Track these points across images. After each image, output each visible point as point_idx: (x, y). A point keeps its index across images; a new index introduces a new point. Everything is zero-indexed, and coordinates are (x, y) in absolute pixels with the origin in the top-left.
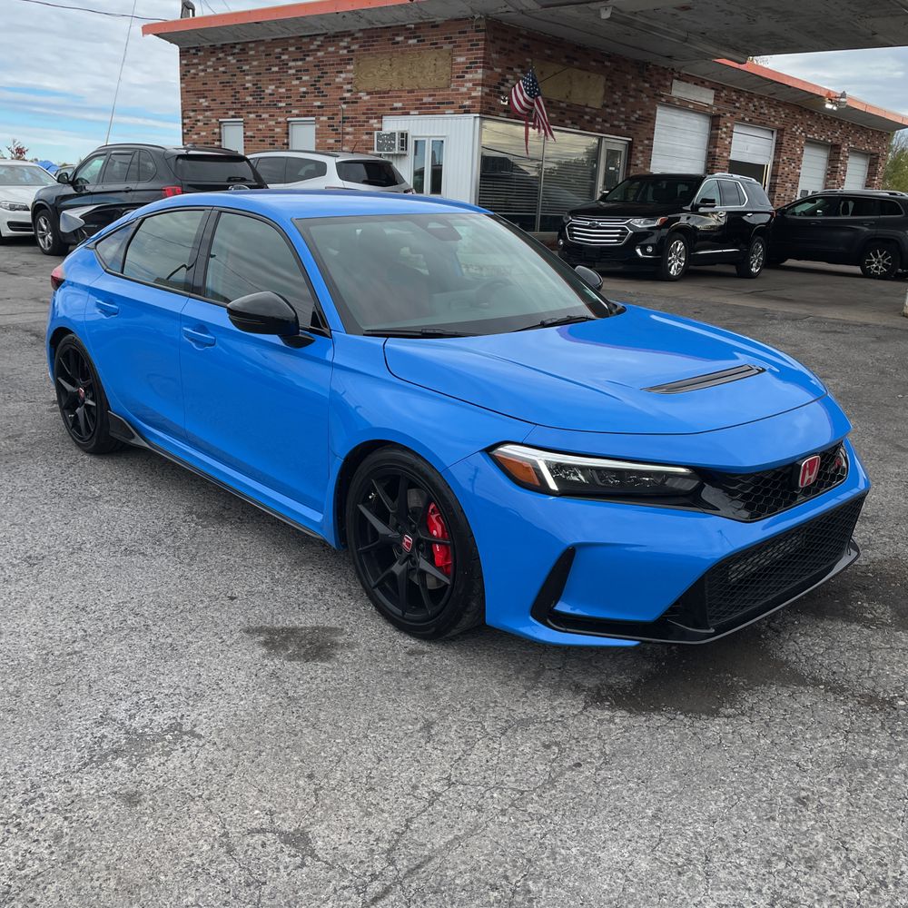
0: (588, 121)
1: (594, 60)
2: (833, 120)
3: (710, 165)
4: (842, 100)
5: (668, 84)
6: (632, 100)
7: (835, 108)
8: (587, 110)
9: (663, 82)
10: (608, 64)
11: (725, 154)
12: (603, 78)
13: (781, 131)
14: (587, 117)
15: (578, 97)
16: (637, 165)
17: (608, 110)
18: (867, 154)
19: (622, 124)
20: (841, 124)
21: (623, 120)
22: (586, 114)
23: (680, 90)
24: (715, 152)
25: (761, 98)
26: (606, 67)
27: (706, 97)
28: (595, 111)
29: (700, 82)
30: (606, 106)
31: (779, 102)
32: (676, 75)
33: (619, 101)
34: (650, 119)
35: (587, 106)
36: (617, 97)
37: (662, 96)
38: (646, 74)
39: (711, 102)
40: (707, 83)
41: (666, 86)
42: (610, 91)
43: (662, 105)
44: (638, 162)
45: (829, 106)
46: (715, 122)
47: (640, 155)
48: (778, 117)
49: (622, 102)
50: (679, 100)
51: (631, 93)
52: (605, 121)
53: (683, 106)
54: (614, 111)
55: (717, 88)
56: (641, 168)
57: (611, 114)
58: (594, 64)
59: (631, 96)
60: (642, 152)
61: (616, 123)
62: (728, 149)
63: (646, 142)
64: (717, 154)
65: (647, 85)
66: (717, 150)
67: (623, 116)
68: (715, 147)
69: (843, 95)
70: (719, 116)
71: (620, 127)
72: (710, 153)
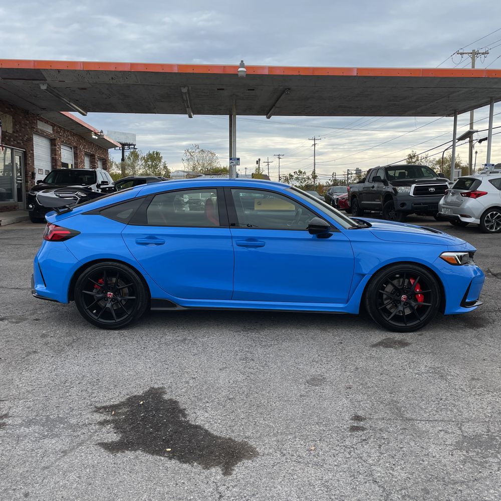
0: (8, 140)
1: (7, 108)
2: (92, 143)
3: (54, 164)
4: (101, 134)
5: (36, 122)
6: (23, 129)
7: (97, 138)
8: (7, 134)
9: (33, 121)
10: (12, 110)
11: (59, 159)
12: (11, 117)
13: (76, 148)
14: (7, 138)
16: (29, 164)
17: (15, 135)
18: (101, 160)
19: (21, 142)
20: (94, 145)
21: (21, 140)
22: (7, 136)
23: (41, 126)
24: (55, 158)
25: (68, 131)
26: (12, 111)
27: (49, 130)
28: (9, 135)
29: (47, 122)
30: (14, 132)
31: (74, 133)
32: (38, 118)
33: (18, 130)
34: (31, 140)
35: (6, 132)
36: (17, 127)
37: (34, 128)
38: (27, 116)
39: (52, 132)
40: (49, 123)
41: (35, 123)
42: (15, 124)
43: (34, 133)
44: (30, 162)
45: (94, 137)
46: (53, 143)
47: (30, 158)
48: (74, 141)
49: (20, 130)
50: (41, 130)
51: (23, 126)
52: (14, 140)
53: (42, 134)
54: (17, 135)
55: (53, 125)
57: (16, 137)
58: (6, 109)
59: (22, 127)
60: (30, 157)
61: (19, 141)
62: (60, 156)
63: (31, 152)
65: (28, 122)
67: (21, 138)
68: (56, 155)
69: (102, 132)
70: (55, 140)
71: (20, 143)
72: (52, 158)
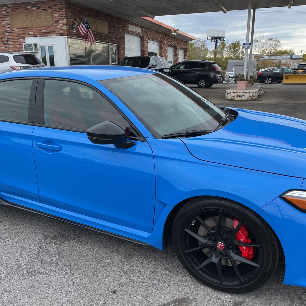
0: (104, 39)
1: (103, 17)
2: (174, 38)
3: (142, 53)
4: (178, 31)
5: (127, 25)
6: (117, 31)
7: (175, 34)
8: (103, 34)
9: (125, 25)
10: (108, 18)
11: (146, 50)
12: (107, 23)
13: (161, 42)
14: (104, 37)
15: (100, 30)
16: (121, 54)
17: (110, 35)
18: (183, 49)
19: (115, 39)
20: (176, 39)
21: (115, 38)
22: (103, 36)
23: (131, 28)
24: (143, 49)
25: (154, 31)
26: (107, 19)
27: (138, 30)
28: (105, 35)
29: (137, 25)
30: (109, 33)
31: (159, 32)
32: (129, 23)
33: (113, 31)
34: (123, 38)
35: (103, 33)
36: (112, 30)
37: (126, 30)
38: (120, 22)
39: (140, 32)
40: (138, 26)
41: (126, 26)
42: (110, 28)
43: (126, 33)
44: (122, 53)
45: (173, 33)
46: (142, 39)
47: (122, 50)
48: (159, 37)
49: (114, 32)
50: (131, 31)
51: (116, 29)
52: (109, 38)
53: (132, 33)
54: (112, 35)
55: (142, 27)
56: (122, 55)
57: (111, 36)
58: (103, 18)
59: (116, 30)
60: (122, 49)
61: (113, 39)
62: (147, 48)
63: (123, 46)
64: (144, 50)
65: (121, 26)
66: (144, 48)
67: (115, 37)
68: (143, 47)
69: (178, 30)
70: (143, 37)
71: (114, 40)
72: (142, 49)
